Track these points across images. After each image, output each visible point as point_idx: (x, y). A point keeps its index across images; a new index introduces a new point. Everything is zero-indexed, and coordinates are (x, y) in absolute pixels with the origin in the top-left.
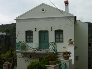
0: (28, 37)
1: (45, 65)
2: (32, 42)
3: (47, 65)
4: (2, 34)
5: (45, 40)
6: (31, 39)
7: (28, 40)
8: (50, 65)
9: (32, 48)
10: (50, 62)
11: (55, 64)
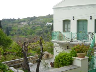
0: (66, 27)
1: (72, 57)
2: (70, 32)
3: (74, 57)
4: (49, 24)
5: (83, 29)
6: (69, 29)
7: (66, 30)
8: (77, 57)
9: (68, 38)
10: (77, 54)
11: (84, 57)
